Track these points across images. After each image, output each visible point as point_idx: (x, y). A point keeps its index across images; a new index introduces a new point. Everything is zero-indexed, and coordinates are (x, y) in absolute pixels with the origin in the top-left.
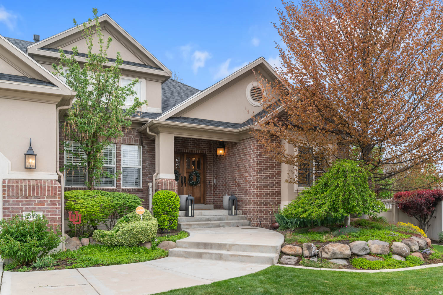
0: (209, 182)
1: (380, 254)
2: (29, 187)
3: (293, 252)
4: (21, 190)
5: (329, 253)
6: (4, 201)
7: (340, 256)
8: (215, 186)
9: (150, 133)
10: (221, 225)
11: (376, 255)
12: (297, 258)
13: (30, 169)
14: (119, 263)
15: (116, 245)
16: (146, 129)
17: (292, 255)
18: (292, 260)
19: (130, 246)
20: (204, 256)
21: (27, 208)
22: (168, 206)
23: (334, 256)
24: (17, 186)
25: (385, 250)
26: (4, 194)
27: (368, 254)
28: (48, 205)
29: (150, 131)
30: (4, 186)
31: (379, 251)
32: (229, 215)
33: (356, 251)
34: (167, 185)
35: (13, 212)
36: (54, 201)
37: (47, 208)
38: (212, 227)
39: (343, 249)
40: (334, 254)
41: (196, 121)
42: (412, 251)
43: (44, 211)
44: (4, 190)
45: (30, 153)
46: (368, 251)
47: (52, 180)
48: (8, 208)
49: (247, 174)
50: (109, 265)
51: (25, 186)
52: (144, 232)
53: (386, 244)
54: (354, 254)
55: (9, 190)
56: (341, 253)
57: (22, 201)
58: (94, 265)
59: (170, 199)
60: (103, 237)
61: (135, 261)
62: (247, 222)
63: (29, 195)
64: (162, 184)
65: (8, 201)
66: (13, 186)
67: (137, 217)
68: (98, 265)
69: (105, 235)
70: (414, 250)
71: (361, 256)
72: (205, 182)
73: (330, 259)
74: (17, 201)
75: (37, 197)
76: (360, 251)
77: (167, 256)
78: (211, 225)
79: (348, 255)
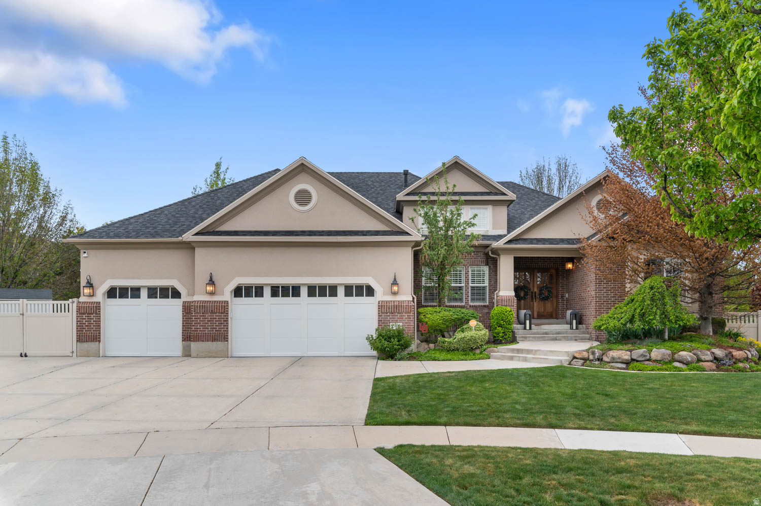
0: (562, 297)
1: (660, 361)
2: (394, 306)
3: (581, 357)
4: (389, 308)
5: (610, 358)
6: (379, 316)
7: (619, 360)
8: (567, 300)
9: (492, 256)
10: (558, 339)
11: (656, 361)
12: (583, 361)
13: (395, 294)
14: (450, 360)
15: (453, 350)
16: (489, 252)
17: (581, 359)
18: (579, 363)
19: (463, 350)
20: (514, 358)
21: (392, 321)
22: (502, 320)
23: (613, 360)
24: (387, 306)
25: (666, 357)
26: (379, 311)
27: (648, 360)
28: (405, 318)
29: (492, 254)
30: (379, 306)
31: (659, 358)
32: (571, 329)
33: (635, 357)
34: (507, 302)
35: (384, 323)
36: (410, 316)
37: (404, 321)
38: (548, 340)
39: (623, 355)
40: (613, 358)
41: (535, 242)
42: (699, 360)
43: (403, 323)
44: (379, 308)
45: (395, 283)
46: (648, 357)
47: (408, 301)
48: (381, 321)
49: (589, 289)
50: (442, 360)
51: (392, 306)
52: (473, 340)
53: (669, 352)
54: (633, 360)
55: (382, 309)
56: (619, 358)
57: (389, 316)
58: (433, 360)
59: (504, 314)
60: (444, 343)
61: (463, 360)
62: (587, 336)
63: (394, 312)
64: (502, 300)
65: (381, 316)
66: (384, 306)
67: (470, 329)
68: (436, 360)
69: (446, 341)
70: (703, 360)
71: (640, 361)
72: (557, 297)
73: (610, 363)
74: (386, 316)
75: (399, 313)
76: (639, 357)
77: (489, 358)
78: (546, 338)
79: (627, 360)
